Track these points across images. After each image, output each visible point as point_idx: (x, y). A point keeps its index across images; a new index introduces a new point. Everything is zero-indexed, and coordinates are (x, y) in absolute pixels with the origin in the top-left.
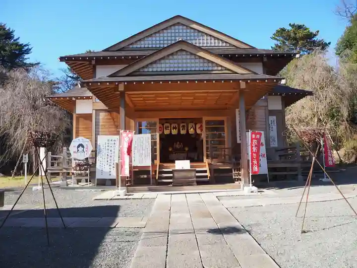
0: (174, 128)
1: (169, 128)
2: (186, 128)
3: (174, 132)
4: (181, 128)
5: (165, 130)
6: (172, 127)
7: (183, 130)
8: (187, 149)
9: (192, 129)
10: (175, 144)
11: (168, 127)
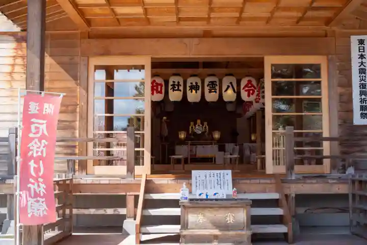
0: (192, 88)
1: (181, 88)
2: (217, 88)
3: (193, 97)
4: (207, 89)
5: (170, 92)
6: (188, 85)
7: (210, 92)
8: (217, 135)
9: (230, 91)
10: (192, 123)
11: (179, 85)
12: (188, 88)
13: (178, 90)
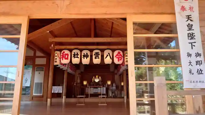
0: (84, 56)
1: (79, 56)
2: (100, 56)
3: (85, 61)
4: (94, 57)
5: (73, 58)
7: (96, 58)
9: (108, 57)
10: (94, 77)
11: (77, 55)
12: (82, 56)
13: (77, 57)
